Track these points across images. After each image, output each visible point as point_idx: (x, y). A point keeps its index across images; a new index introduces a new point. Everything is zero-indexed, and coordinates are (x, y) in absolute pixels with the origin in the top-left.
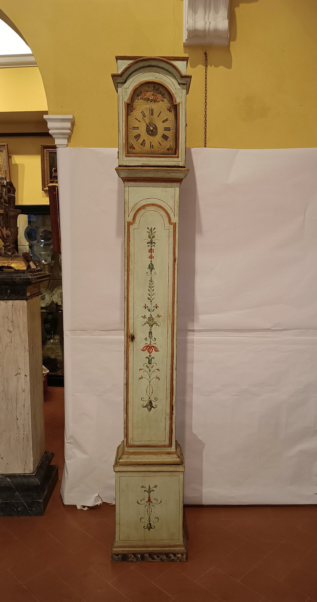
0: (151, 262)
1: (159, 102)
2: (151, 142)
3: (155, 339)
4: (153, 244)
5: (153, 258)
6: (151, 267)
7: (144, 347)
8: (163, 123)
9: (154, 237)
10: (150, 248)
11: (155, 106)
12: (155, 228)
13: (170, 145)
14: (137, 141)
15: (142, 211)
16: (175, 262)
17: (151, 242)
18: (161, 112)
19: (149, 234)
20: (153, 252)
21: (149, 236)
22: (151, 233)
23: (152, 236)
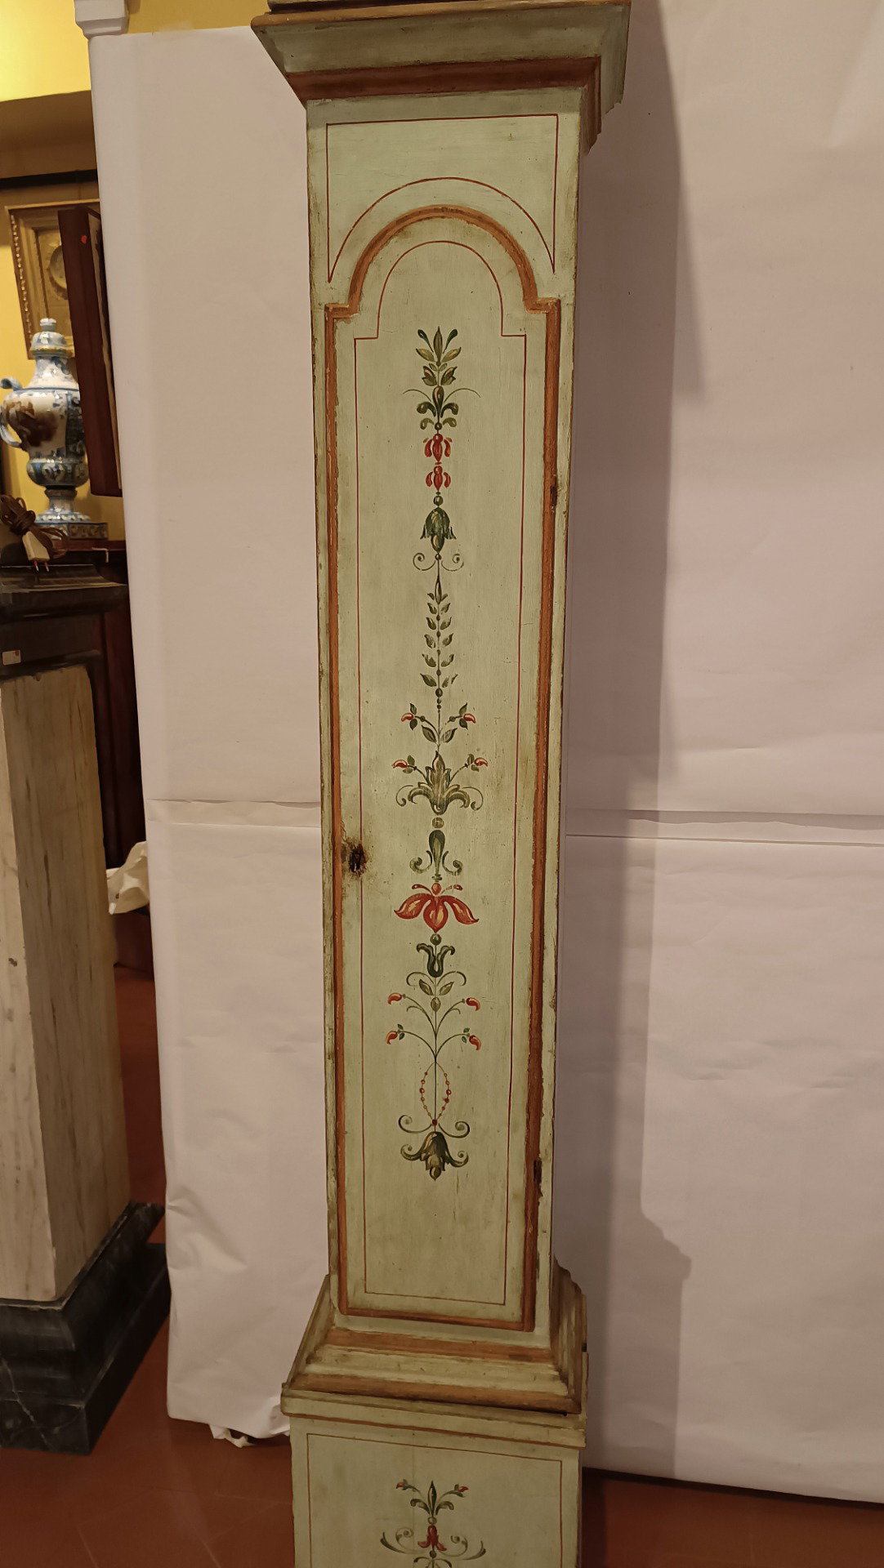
0: (438, 501)
3: (457, 864)
4: (448, 413)
5: (447, 485)
6: (438, 529)
7: (409, 901)
9: (449, 377)
10: (431, 432)
12: (454, 333)
15: (395, 247)
16: (554, 502)
17: (438, 405)
19: (427, 363)
20: (447, 455)
21: (430, 373)
22: (439, 357)
23: (444, 371)
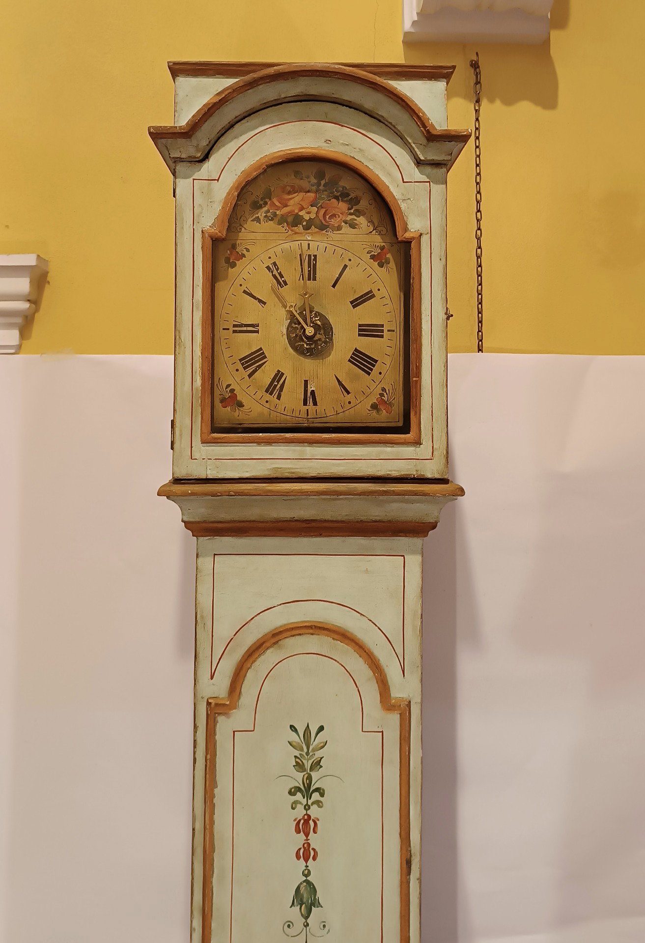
0: (307, 873)
1: (339, 228)
2: (306, 382)
4: (316, 796)
5: (314, 859)
6: (306, 898)
8: (354, 307)
9: (317, 764)
10: (300, 812)
11: (322, 246)
12: (321, 728)
13: (384, 389)
14: (250, 376)
15: (270, 657)
16: (409, 873)
17: (307, 789)
18: (346, 266)
19: (297, 753)
20: (315, 832)
21: (300, 762)
22: (308, 748)
23: (313, 760)
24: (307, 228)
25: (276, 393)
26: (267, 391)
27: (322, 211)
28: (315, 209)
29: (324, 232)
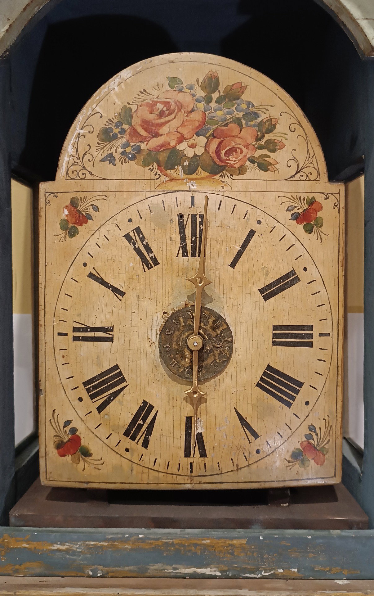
2: (189, 420)
11: (215, 199)
24: (190, 171)
25: (141, 437)
26: (127, 434)
27: (215, 144)
28: (202, 140)
29: (217, 177)
